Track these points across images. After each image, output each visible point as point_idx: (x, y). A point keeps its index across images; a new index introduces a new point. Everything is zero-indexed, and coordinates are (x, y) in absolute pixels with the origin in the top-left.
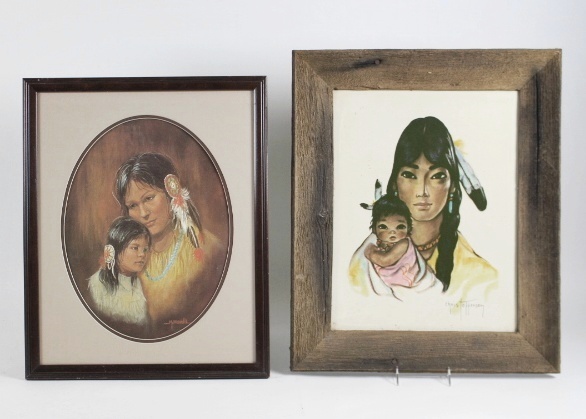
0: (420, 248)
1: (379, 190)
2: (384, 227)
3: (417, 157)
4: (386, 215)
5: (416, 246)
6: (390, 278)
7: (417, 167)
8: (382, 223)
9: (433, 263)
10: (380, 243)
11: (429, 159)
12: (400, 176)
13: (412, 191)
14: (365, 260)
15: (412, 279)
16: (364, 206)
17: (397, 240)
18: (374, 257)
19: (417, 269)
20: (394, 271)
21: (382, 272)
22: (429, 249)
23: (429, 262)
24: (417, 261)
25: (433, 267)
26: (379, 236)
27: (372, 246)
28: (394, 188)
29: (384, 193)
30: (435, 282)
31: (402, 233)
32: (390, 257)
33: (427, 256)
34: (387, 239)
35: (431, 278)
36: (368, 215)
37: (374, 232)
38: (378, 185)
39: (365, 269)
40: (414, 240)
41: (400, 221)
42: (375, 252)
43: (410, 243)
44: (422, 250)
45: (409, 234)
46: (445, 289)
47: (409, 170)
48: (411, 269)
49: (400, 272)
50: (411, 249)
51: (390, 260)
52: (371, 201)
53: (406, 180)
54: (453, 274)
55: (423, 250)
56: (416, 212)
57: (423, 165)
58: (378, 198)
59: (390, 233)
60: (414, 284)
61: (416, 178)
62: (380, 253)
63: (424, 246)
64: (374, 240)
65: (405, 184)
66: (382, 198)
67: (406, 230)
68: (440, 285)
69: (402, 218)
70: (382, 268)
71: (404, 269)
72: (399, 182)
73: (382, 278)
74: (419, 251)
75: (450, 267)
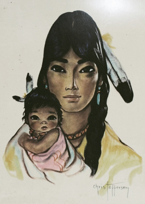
0: (70, 137)
1: (30, 84)
2: (36, 118)
3: (66, 52)
4: (38, 107)
5: (66, 135)
6: (42, 164)
7: (66, 61)
8: (34, 114)
9: (82, 150)
10: (33, 132)
11: (78, 54)
12: (50, 70)
13: (61, 85)
14: (19, 148)
15: (63, 164)
16: (17, 98)
17: (48, 130)
18: (28, 145)
19: (67, 155)
20: (47, 157)
21: (35, 158)
22: (78, 137)
23: (78, 149)
24: (67, 148)
25: (82, 154)
26: (31, 126)
27: (25, 135)
28: (45, 81)
29: (35, 86)
30: (84, 167)
31: (53, 123)
32: (42, 146)
33: (76, 144)
34: (39, 129)
35: (80, 163)
36: (21, 107)
37: (27, 122)
38: (29, 79)
39: (19, 156)
40: (65, 130)
41: (51, 112)
42: (29, 140)
43: (61, 133)
44: (71, 138)
45: (59, 124)
46: (93, 174)
47: (58, 64)
48: (61, 156)
49: (52, 158)
50: (62, 138)
51: (42, 148)
52: (22, 93)
53: (56, 74)
54: (100, 160)
55: (73, 139)
56: (66, 104)
57: (72, 60)
58: (30, 90)
59: (42, 123)
60: (65, 169)
61: (65, 72)
62: (33, 141)
63: (74, 135)
64: (27, 130)
65: (55, 77)
66: (33, 91)
67: (56, 121)
68: (88, 170)
69: (53, 110)
70: (35, 154)
71: (55, 156)
72: (49, 75)
73: (36, 163)
74: (69, 139)
75: (98, 153)
